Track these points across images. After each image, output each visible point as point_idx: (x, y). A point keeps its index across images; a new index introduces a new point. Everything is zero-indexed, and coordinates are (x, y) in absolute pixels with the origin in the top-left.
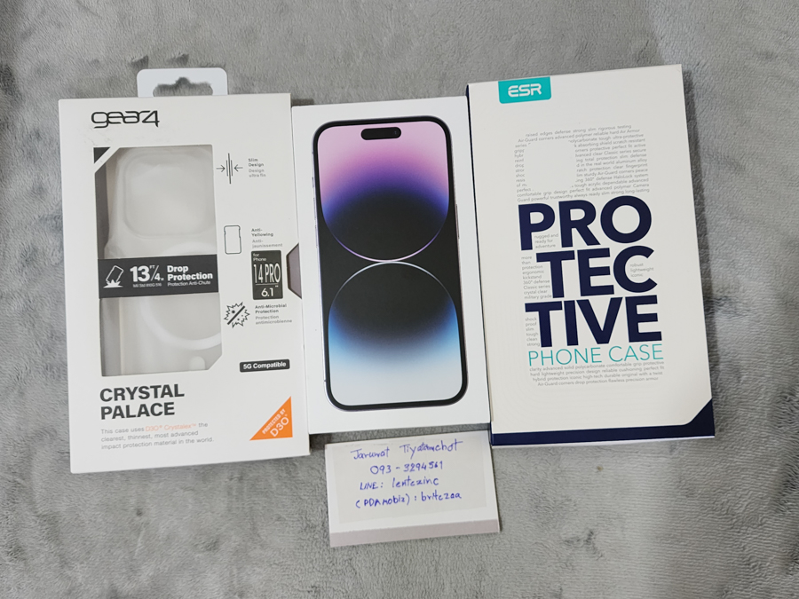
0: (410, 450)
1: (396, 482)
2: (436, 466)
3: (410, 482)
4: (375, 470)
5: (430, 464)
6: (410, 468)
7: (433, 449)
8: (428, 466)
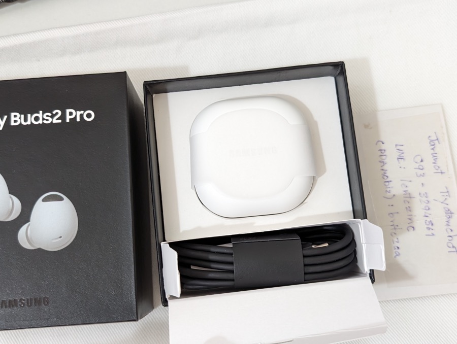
0: (444, 198)
1: (407, 183)
2: (429, 229)
3: (408, 199)
4: (418, 159)
5: (431, 221)
6: (424, 199)
7: (448, 225)
8: (428, 219)
